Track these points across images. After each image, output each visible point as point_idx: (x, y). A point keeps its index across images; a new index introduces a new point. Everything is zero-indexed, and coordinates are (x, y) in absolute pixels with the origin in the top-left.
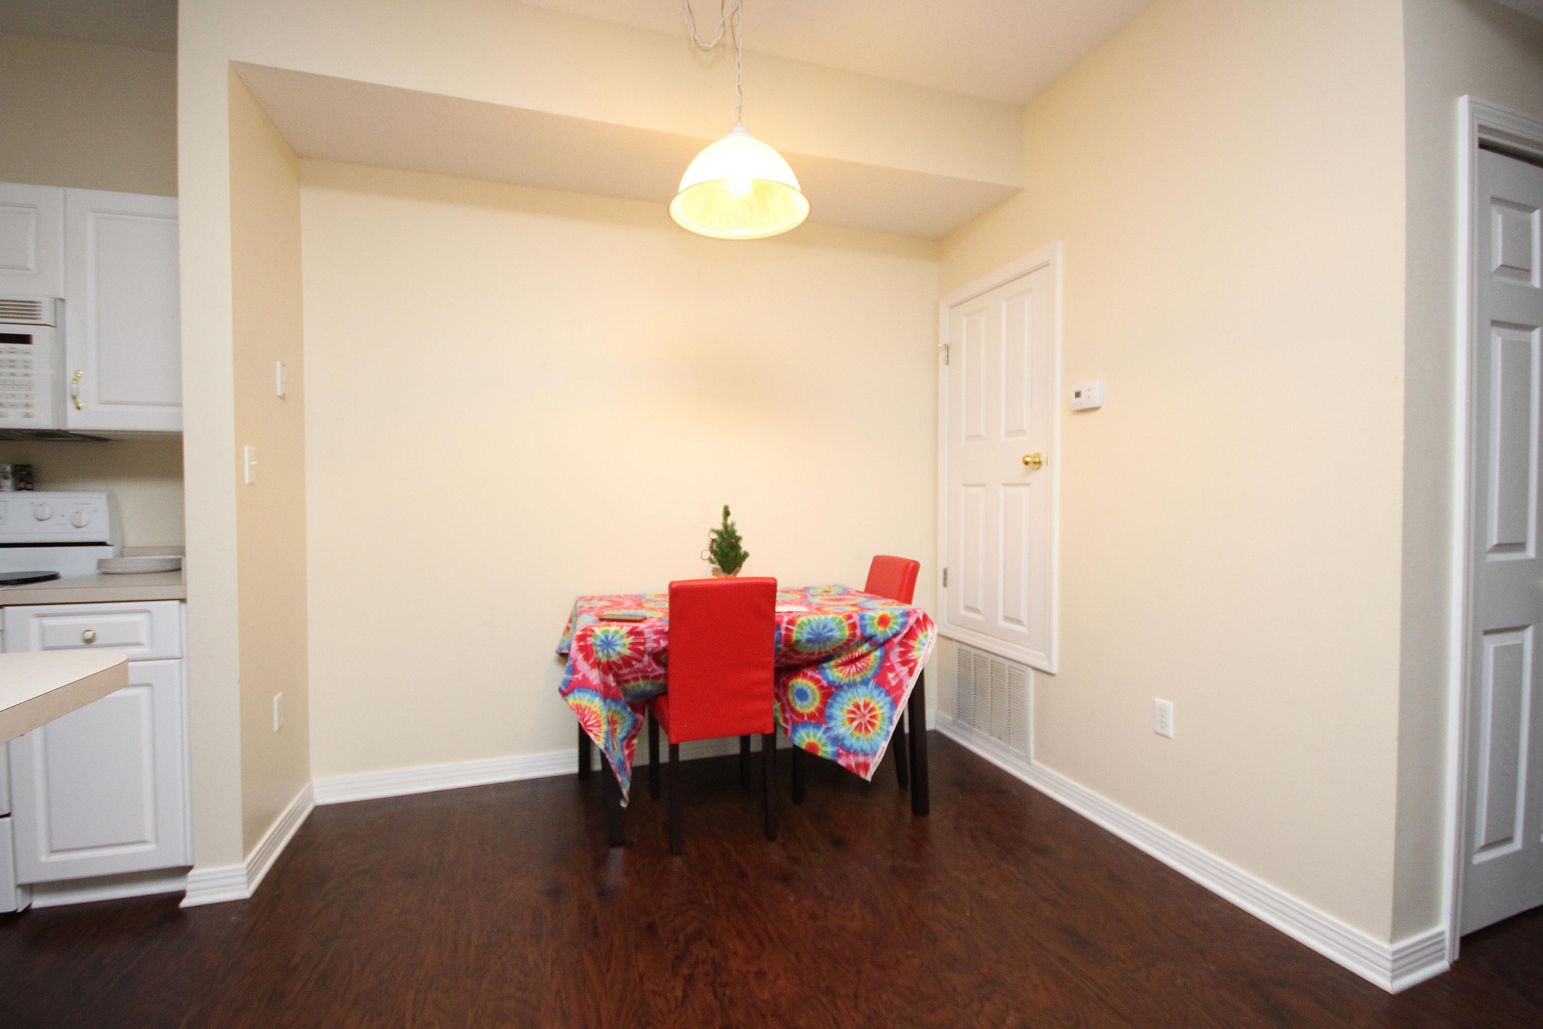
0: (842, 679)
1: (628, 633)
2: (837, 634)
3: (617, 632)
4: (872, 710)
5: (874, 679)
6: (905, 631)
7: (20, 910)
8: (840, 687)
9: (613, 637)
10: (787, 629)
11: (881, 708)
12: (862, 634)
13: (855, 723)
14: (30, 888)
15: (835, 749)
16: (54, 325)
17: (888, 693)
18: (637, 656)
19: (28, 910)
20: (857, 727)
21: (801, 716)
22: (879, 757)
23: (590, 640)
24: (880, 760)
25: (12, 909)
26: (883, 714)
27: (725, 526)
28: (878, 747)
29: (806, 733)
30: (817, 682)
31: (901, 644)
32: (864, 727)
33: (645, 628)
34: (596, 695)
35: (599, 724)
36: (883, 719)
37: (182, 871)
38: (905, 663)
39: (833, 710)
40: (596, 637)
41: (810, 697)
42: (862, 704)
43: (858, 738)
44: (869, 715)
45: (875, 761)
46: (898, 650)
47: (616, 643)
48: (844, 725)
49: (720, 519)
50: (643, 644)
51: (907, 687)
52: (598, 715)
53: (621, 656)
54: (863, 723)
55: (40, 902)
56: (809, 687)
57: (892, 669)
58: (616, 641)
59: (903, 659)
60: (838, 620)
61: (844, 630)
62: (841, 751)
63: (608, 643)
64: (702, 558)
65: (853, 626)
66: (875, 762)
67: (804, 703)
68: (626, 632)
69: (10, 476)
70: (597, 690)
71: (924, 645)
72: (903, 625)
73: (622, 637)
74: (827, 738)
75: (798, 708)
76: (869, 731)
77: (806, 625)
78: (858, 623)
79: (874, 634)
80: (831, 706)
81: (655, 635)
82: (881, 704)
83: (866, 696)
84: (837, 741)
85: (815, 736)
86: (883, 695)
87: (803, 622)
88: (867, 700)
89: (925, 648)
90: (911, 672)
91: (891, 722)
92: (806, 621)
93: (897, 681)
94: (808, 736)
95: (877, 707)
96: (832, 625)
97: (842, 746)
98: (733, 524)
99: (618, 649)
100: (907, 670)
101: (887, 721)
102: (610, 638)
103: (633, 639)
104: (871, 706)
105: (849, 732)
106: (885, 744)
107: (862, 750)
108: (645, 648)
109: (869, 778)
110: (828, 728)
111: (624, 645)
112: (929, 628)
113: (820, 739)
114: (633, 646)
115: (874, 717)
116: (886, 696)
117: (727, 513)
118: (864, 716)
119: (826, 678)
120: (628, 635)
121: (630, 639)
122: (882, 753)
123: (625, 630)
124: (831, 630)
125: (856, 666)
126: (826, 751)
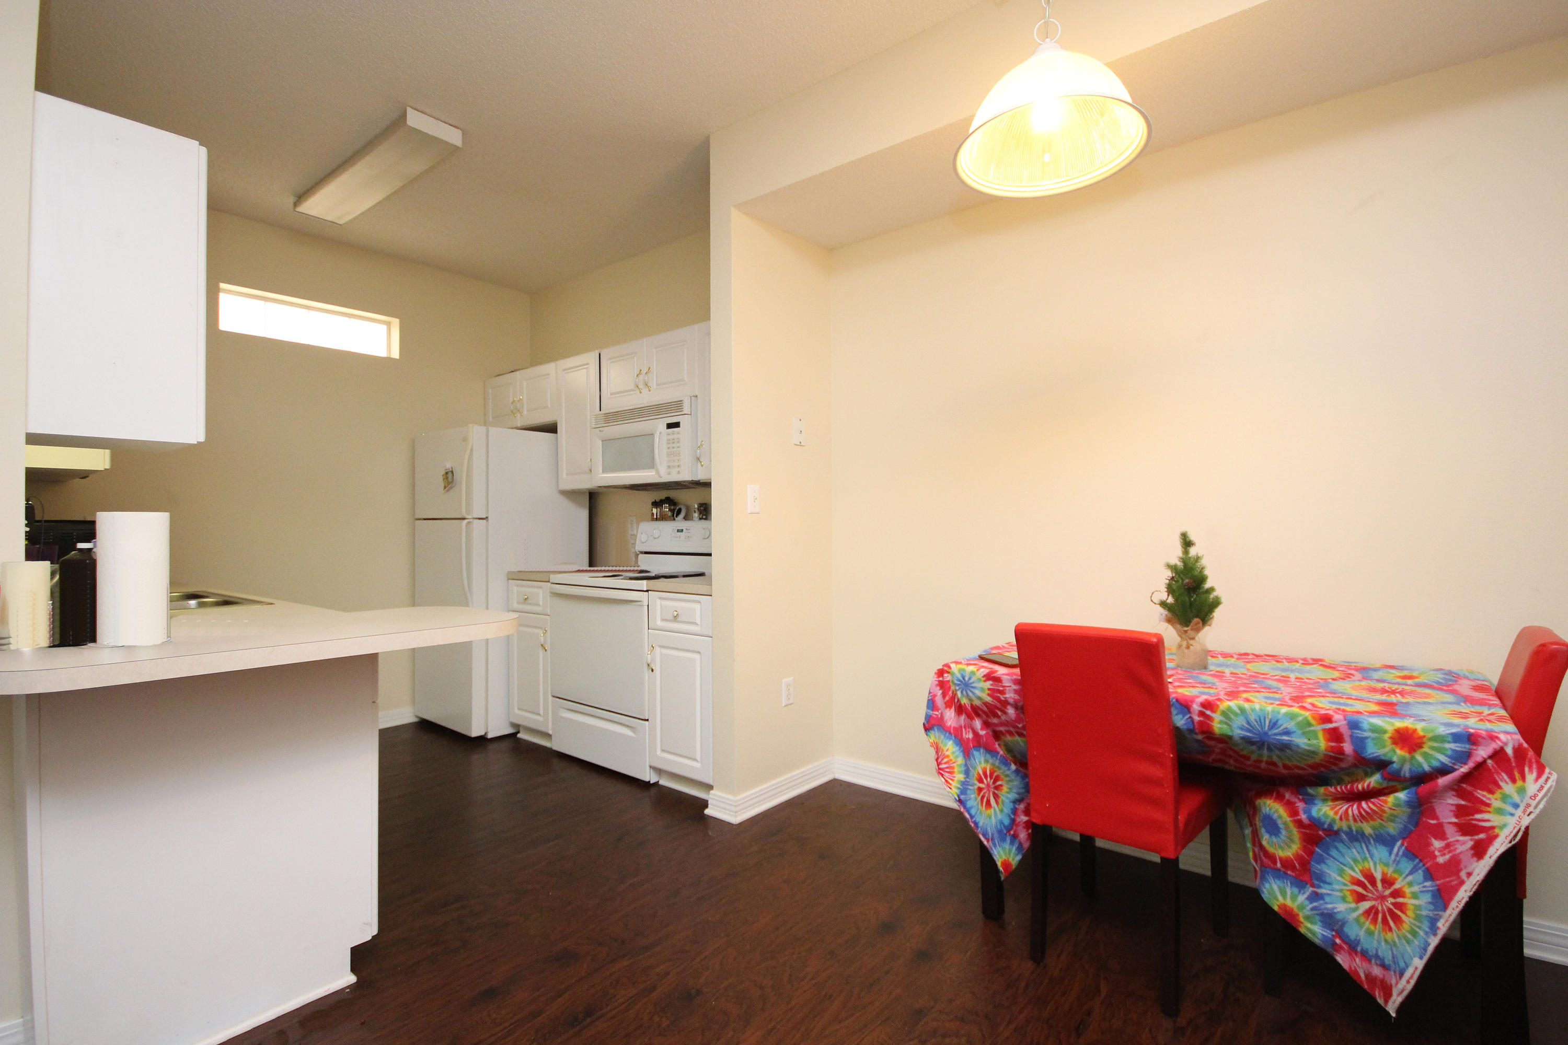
0: (1334, 820)
1: (984, 676)
2: (1301, 742)
3: (973, 673)
4: (1397, 894)
5: (1404, 839)
6: (1464, 769)
7: (651, 782)
8: (1333, 833)
9: (970, 679)
10: (1201, 714)
11: (1415, 896)
12: (1355, 752)
13: (1366, 905)
14: (659, 771)
15: (1328, 933)
16: (690, 413)
17: (1430, 875)
18: (998, 705)
19: (656, 784)
20: (1367, 912)
21: (1272, 858)
22: (1408, 982)
23: (947, 677)
24: (1409, 987)
25: (647, 780)
26: (1418, 908)
27: (1185, 561)
28: (1407, 966)
29: (1279, 888)
30: (1294, 812)
31: (1458, 788)
32: (1380, 916)
33: (1003, 674)
34: (950, 739)
35: (951, 770)
36: (1418, 918)
37: (709, 787)
38: (1467, 829)
39: (1324, 868)
40: (953, 674)
41: (1284, 832)
42: (1378, 876)
43: (1370, 933)
44: (1391, 900)
45: (1400, 986)
46: (1452, 800)
47: (973, 685)
48: (1344, 899)
49: (1178, 551)
50: (1002, 692)
51: (1469, 875)
52: (951, 760)
53: (984, 701)
54: (1380, 908)
55: (663, 782)
56: (1280, 817)
57: (1440, 833)
58: (973, 683)
59: (1463, 820)
60: (1300, 718)
61: (1316, 738)
62: (1338, 941)
63: (965, 685)
64: (1152, 601)
65: (1335, 735)
66: (1402, 987)
67: (1274, 839)
68: (982, 675)
69: (697, 511)
70: (950, 733)
71: (1516, 806)
72: (1464, 757)
73: (979, 680)
74: (1313, 909)
75: (1264, 843)
76: (1390, 929)
77: (1236, 714)
78: (1345, 731)
79: (1387, 758)
80: (1321, 860)
81: (1015, 684)
82: (1416, 888)
83: (1387, 865)
84: (1329, 919)
85: (1294, 898)
86: (1420, 875)
87: (1229, 709)
88: (1390, 871)
89: (1519, 812)
90: (1479, 851)
91: (1434, 929)
92: (1236, 709)
93: (1447, 857)
94: (1284, 894)
95: (1407, 890)
96: (1291, 725)
97: (1340, 933)
98: (1198, 559)
99: (978, 692)
100: (1471, 843)
101: (1426, 926)
102: (967, 679)
103: (992, 685)
104: (1397, 886)
105: (1355, 915)
106: (1418, 964)
107: (1377, 956)
108: (1005, 698)
109: (1392, 1009)
110: (1316, 893)
111: (982, 690)
112: (1530, 777)
113: (1301, 907)
114: (993, 692)
115: (1400, 907)
116: (1425, 879)
117: (1187, 543)
118: (1383, 898)
119: (1308, 812)
120: (984, 679)
121: (988, 684)
122: (1411, 977)
123: (982, 672)
124: (1287, 733)
125: (1359, 806)
126: (1314, 930)
